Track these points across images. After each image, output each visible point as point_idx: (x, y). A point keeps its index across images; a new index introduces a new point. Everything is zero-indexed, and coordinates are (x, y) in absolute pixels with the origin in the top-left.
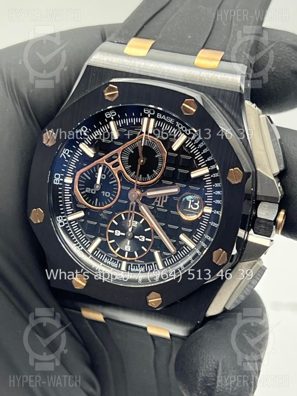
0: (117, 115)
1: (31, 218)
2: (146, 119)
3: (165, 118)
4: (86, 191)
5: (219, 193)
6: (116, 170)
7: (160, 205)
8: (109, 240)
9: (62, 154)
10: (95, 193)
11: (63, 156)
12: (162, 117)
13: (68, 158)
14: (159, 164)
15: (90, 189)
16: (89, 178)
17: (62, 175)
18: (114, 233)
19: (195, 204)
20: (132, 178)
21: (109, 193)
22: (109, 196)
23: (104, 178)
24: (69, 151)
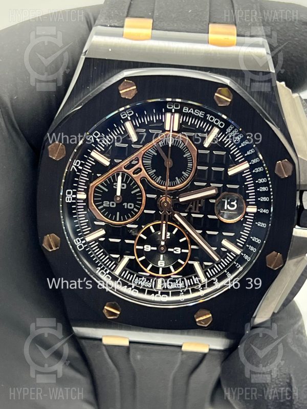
0: (134, 115)
1: (44, 245)
2: (168, 115)
3: (192, 112)
4: (104, 205)
5: (264, 189)
6: (138, 177)
7: (195, 210)
8: (138, 258)
9: (73, 166)
10: (115, 206)
11: (73, 168)
12: (190, 111)
13: (79, 171)
14: (189, 165)
15: (108, 202)
16: (107, 190)
17: (74, 190)
18: (144, 248)
19: (232, 203)
20: (157, 183)
21: (133, 205)
22: (132, 207)
23: (125, 188)
24: (80, 161)
